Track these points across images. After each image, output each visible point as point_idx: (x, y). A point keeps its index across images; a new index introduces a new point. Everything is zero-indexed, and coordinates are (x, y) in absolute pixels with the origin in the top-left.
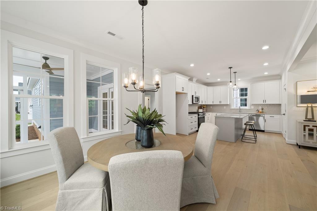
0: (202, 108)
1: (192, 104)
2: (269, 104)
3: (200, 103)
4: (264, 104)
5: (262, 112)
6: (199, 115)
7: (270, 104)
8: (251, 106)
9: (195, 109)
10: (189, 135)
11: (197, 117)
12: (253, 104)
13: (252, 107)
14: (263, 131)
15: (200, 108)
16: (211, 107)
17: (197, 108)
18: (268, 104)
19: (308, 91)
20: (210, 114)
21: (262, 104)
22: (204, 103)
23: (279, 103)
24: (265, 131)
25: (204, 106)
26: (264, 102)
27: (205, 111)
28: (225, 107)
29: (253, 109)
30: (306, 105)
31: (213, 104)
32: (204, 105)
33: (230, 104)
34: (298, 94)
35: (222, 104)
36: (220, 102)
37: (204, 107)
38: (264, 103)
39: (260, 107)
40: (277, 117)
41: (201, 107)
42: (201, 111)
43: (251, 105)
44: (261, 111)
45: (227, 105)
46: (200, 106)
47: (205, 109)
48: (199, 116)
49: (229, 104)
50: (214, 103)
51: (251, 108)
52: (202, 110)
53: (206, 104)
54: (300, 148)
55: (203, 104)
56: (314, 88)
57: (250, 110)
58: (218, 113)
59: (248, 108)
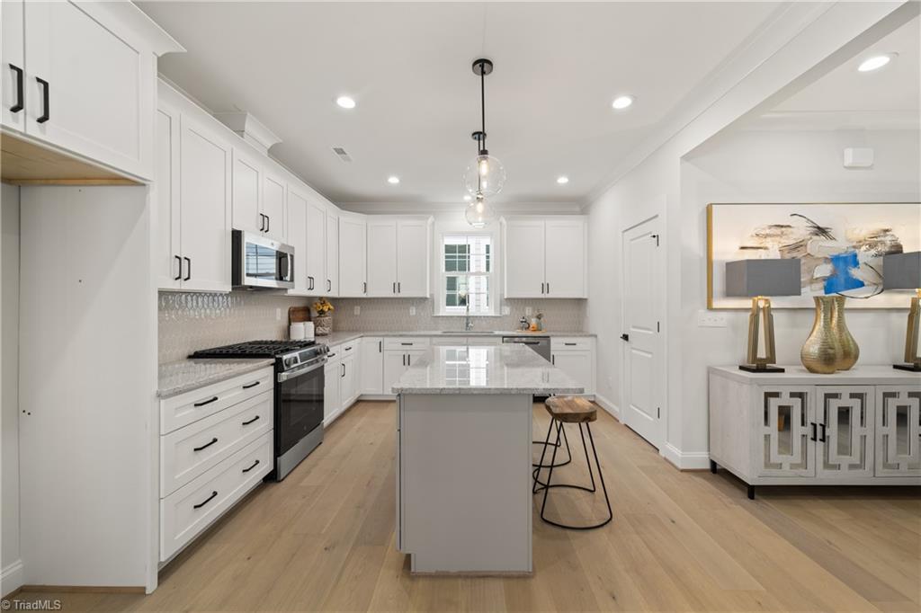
0: (314, 314)
3: (299, 289)
4: (543, 299)
5: (541, 329)
6: (278, 367)
8: (501, 305)
9: (266, 324)
11: (267, 384)
12: (507, 299)
13: (507, 310)
15: (301, 315)
16: (357, 311)
17: (280, 315)
18: (554, 299)
19: (743, 248)
20: (354, 342)
21: (539, 299)
22: (320, 291)
25: (323, 304)
26: (545, 289)
27: (327, 330)
28: (413, 311)
29: (506, 316)
30: (748, 303)
31: (364, 296)
32: (321, 298)
33: (432, 295)
34: (715, 257)
36: (396, 287)
37: (322, 312)
38: (546, 295)
39: (533, 311)
40: (584, 344)
41: (305, 310)
42: (303, 331)
43: (501, 301)
45: (421, 301)
46: (300, 304)
47: (327, 319)
48: (284, 376)
49: (428, 296)
51: (503, 313)
52: (311, 325)
53: (331, 294)
54: (751, 496)
55: (315, 293)
56: (757, 235)
57: (498, 319)
58: (387, 336)
59: (493, 315)
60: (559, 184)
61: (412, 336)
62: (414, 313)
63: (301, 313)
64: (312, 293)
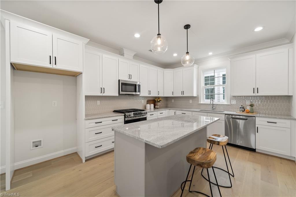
1: (117, 95)
2: (266, 97)
4: (254, 96)
5: (252, 112)
7: (268, 96)
8: (231, 99)
10: (86, 161)
12: (234, 96)
14: (254, 150)
18: (262, 96)
21: (252, 96)
22: (154, 95)
23: (287, 94)
24: (257, 151)
25: (159, 99)
26: (256, 91)
28: (191, 101)
33: (198, 95)
35: (184, 95)
36: (183, 93)
37: (156, 101)
38: (256, 94)
39: (248, 103)
40: (282, 123)
43: (231, 97)
44: (248, 108)
46: (151, 99)
47: (160, 103)
50: (175, 95)
51: (232, 103)
52: (152, 105)
57: (229, 106)
58: (177, 110)
59: (226, 104)
60: (256, 31)
61: (185, 111)
62: (191, 102)
63: (152, 101)
64: (159, 96)
